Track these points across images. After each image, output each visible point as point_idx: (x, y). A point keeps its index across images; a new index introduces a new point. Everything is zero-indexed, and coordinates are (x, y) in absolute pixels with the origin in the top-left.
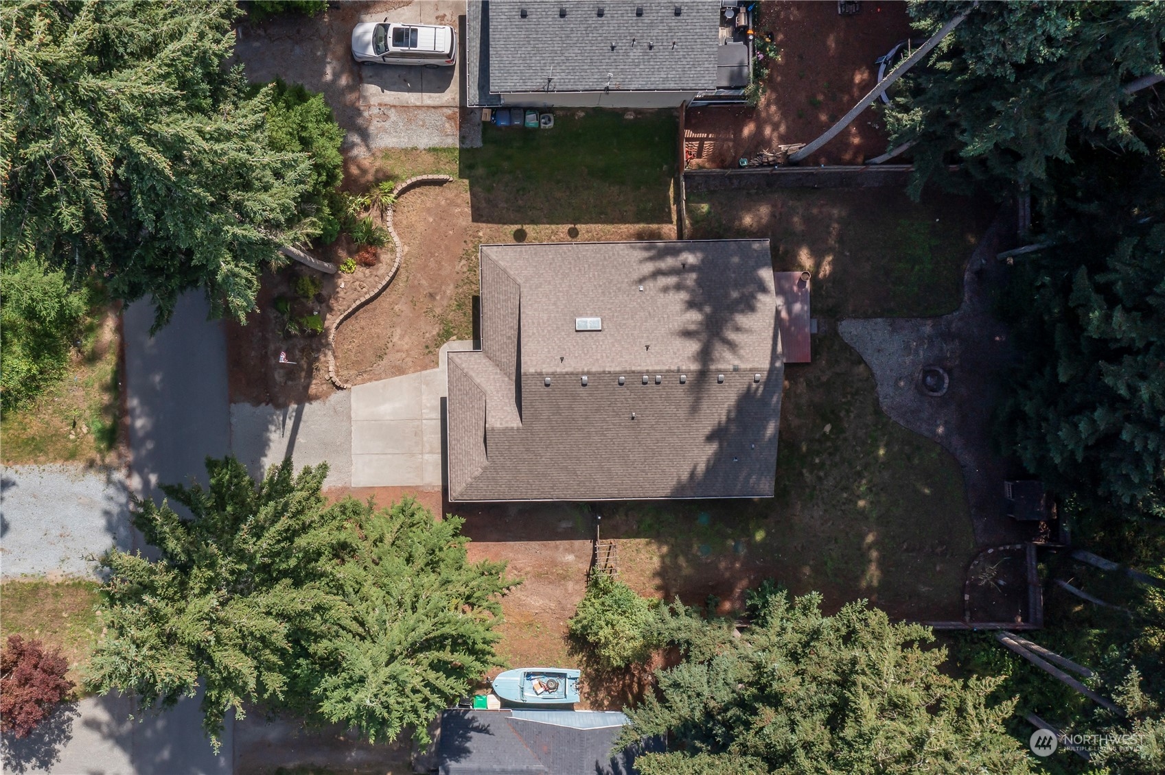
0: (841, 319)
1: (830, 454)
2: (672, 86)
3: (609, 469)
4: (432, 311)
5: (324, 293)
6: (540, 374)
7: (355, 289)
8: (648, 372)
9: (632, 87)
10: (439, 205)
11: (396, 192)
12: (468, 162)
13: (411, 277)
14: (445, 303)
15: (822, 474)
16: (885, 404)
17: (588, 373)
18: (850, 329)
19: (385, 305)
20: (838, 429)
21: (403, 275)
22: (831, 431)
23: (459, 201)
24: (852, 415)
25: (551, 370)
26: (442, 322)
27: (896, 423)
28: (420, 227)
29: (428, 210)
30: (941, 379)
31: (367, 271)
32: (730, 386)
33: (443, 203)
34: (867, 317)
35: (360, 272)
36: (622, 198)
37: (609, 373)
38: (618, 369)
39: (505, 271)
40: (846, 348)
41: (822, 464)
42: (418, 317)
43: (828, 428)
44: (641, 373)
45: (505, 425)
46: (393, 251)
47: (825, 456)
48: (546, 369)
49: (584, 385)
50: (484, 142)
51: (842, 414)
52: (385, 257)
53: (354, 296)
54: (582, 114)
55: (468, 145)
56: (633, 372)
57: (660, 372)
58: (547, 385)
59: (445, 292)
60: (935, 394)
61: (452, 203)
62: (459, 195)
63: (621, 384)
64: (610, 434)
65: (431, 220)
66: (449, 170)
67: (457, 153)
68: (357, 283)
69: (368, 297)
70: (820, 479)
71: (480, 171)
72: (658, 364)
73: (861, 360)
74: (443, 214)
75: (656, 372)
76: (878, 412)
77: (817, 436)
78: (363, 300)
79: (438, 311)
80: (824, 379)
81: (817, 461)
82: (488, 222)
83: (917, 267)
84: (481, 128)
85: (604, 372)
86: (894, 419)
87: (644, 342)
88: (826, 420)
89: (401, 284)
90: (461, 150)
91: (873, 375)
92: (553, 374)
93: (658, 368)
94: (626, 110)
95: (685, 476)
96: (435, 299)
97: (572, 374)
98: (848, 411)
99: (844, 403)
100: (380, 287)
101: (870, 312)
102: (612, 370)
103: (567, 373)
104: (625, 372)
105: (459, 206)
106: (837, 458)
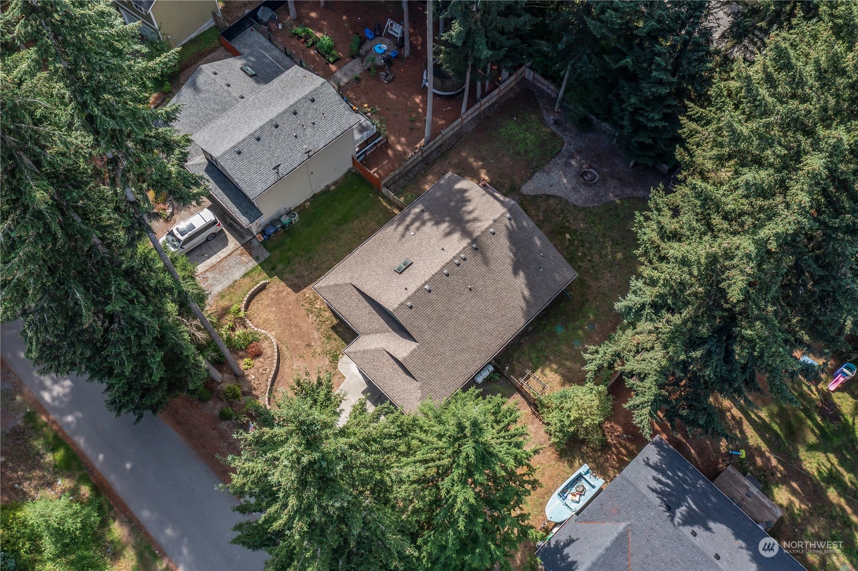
0: (520, 188)
1: (582, 246)
2: (339, 133)
3: (486, 330)
4: (315, 352)
5: (245, 389)
6: (402, 304)
7: (262, 374)
8: (454, 257)
10: (272, 299)
11: (243, 309)
12: (269, 267)
13: (288, 346)
14: (319, 343)
15: (589, 258)
16: (580, 203)
17: (426, 283)
18: (528, 188)
19: (287, 370)
20: (573, 233)
21: (284, 348)
22: (571, 236)
23: (281, 289)
24: (572, 221)
25: (406, 297)
26: (326, 354)
27: (593, 207)
28: (272, 317)
29: (268, 305)
30: (592, 173)
31: (261, 359)
32: (500, 232)
33: (273, 296)
34: (530, 178)
35: (257, 363)
36: (364, 224)
37: (436, 274)
38: (439, 268)
39: (336, 285)
40: (535, 197)
41: (584, 253)
42: (311, 362)
43: (568, 236)
44: (452, 261)
45: (409, 352)
46: (266, 338)
47: (581, 249)
48: (402, 299)
49: (430, 291)
50: (269, 252)
51: (567, 224)
52: (265, 345)
53: (265, 377)
54: (309, 203)
55: (262, 259)
56: (448, 263)
57: (461, 252)
58: (411, 307)
59: (314, 338)
60: (596, 180)
61: (278, 292)
62: (277, 286)
63: (447, 275)
64: (468, 309)
65: (274, 309)
66: (263, 278)
67: (259, 267)
68: (261, 370)
69: (273, 372)
70: (590, 261)
71: (280, 267)
72: (455, 250)
73: (549, 197)
74: (278, 302)
75: (459, 254)
76: (582, 209)
77: (567, 244)
78: (271, 376)
79: (319, 350)
80: (541, 218)
81: (580, 254)
82: (305, 287)
83: (528, 142)
84: (262, 247)
85: (433, 276)
86: (591, 206)
87: (439, 249)
88: (563, 234)
89: (286, 353)
90: (260, 265)
91: (560, 197)
92: (409, 298)
93: (457, 251)
94: (328, 187)
95: (524, 305)
96: (312, 346)
97: (418, 290)
98: (568, 221)
99: (562, 220)
100: (275, 361)
101: (529, 174)
102: (436, 271)
103: (415, 292)
104: (444, 267)
105: (282, 291)
106: (588, 245)
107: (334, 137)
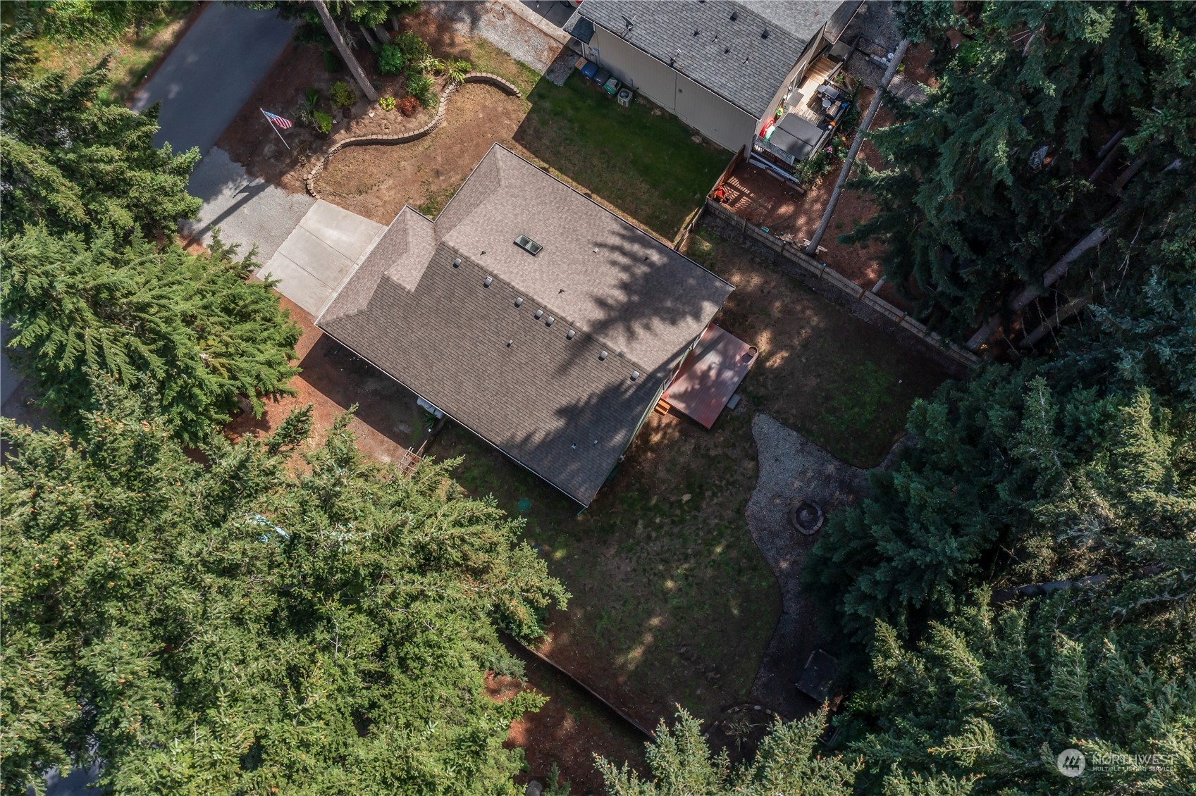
0: (761, 411)
1: (673, 522)
2: (726, 94)
3: (462, 383)
4: (429, 184)
5: (353, 110)
6: (456, 252)
7: (380, 125)
8: (545, 308)
9: (693, 76)
10: (495, 109)
11: (468, 75)
12: (543, 91)
13: (432, 148)
14: (444, 186)
15: (654, 535)
16: (751, 509)
17: (495, 277)
18: (763, 424)
19: (396, 155)
20: (695, 505)
21: (427, 142)
22: (687, 502)
23: (513, 116)
24: (715, 500)
25: (466, 254)
26: (430, 199)
27: (748, 532)
28: (468, 116)
29: (484, 107)
30: (815, 520)
31: (400, 118)
32: (607, 369)
33: (500, 109)
34: (785, 423)
35: (394, 115)
36: (645, 197)
37: (513, 288)
38: (522, 289)
39: (498, 170)
40: (750, 438)
41: (661, 526)
42: (415, 181)
43: (686, 497)
44: (539, 305)
45: (400, 282)
46: (431, 116)
47: (667, 521)
48: (464, 251)
49: (486, 286)
50: (565, 84)
51: (708, 494)
52: (421, 117)
53: (374, 130)
54: (659, 113)
55: (551, 78)
56: (533, 300)
57: (555, 315)
58: (456, 266)
59: (450, 177)
60: (801, 529)
61: (506, 114)
62: (519, 110)
63: (517, 305)
64: (481, 348)
65: (481, 116)
66: (523, 87)
67: (537, 79)
68: (385, 122)
69: (385, 137)
70: (649, 537)
71: (547, 105)
72: (559, 308)
73: (755, 458)
74: (492, 117)
75: (552, 313)
76: (740, 512)
77: (673, 499)
78: (380, 137)
79: (434, 188)
80: (712, 453)
81: (658, 520)
82: (525, 147)
83: (856, 410)
84: (570, 72)
85: (509, 284)
86: (750, 527)
87: (562, 286)
88: (689, 488)
89: (420, 148)
90: (543, 79)
91: (757, 477)
92: (466, 258)
93: (556, 310)
94: (697, 133)
95: (520, 435)
96: (438, 177)
97: (482, 268)
98: (714, 494)
99: (716, 485)
100: (401, 136)
101: (791, 421)
102: (517, 286)
103: (477, 265)
104: (527, 296)
105: (510, 119)
106: (676, 530)
107: (716, 89)
